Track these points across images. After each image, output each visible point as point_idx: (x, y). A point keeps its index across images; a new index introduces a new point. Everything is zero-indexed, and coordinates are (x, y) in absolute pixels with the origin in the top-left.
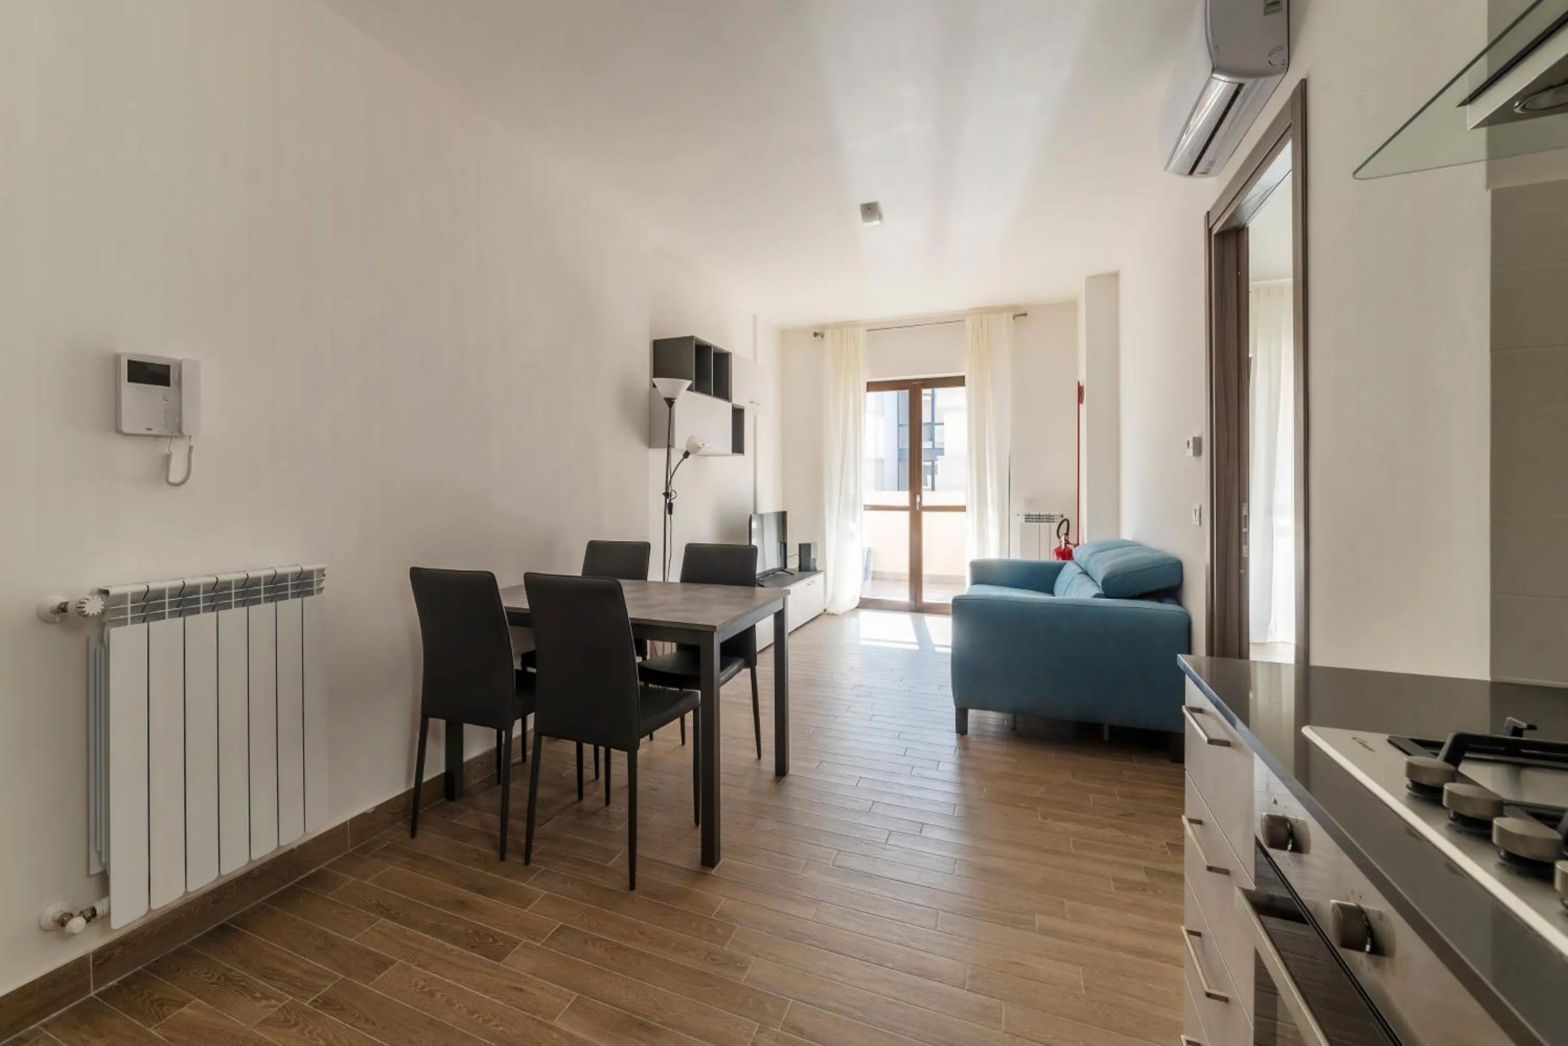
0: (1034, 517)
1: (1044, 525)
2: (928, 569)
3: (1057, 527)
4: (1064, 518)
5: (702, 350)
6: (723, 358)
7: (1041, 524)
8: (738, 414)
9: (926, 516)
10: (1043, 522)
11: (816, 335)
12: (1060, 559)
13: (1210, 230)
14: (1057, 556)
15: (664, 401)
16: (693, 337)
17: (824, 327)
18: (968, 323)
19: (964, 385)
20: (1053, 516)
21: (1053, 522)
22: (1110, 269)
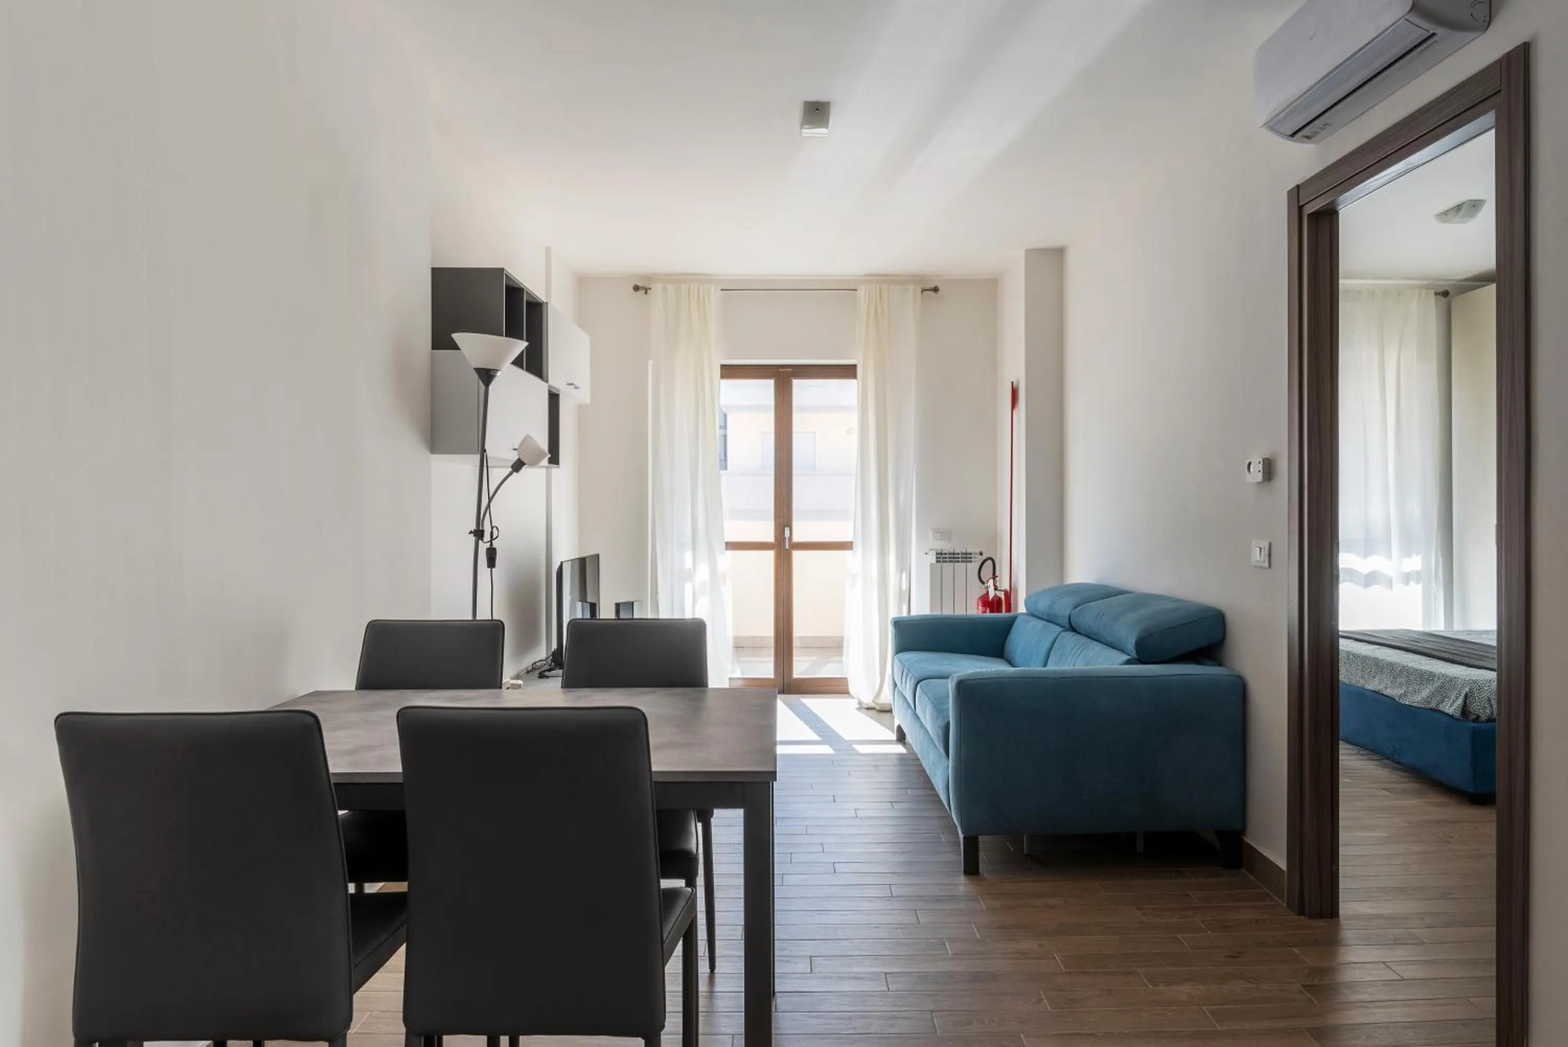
0: (947, 556)
1: (960, 566)
2: (800, 630)
3: (978, 567)
4: (984, 557)
5: (514, 292)
6: (536, 308)
7: (956, 564)
8: (554, 398)
9: (797, 555)
10: (958, 562)
11: (636, 288)
12: (988, 610)
13: (1300, 208)
14: (982, 606)
15: (474, 371)
16: (502, 270)
17: (650, 278)
18: (861, 293)
19: (854, 376)
20: (971, 554)
21: (971, 562)
22: (1056, 242)
